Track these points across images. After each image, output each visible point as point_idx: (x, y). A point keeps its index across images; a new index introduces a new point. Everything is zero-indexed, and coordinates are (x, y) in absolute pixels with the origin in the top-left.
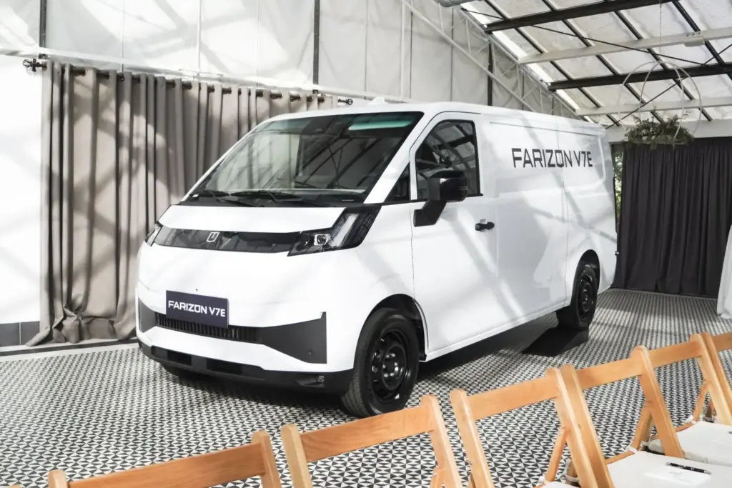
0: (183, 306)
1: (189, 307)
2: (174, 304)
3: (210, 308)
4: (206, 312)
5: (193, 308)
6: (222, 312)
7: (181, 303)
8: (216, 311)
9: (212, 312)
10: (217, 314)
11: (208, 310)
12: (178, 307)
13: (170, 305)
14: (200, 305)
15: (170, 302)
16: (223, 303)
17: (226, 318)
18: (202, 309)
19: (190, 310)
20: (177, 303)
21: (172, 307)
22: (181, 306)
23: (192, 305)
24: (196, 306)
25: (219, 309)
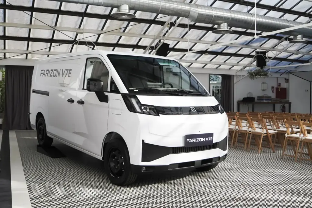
0: (194, 140)
1: (197, 140)
2: (189, 140)
3: (206, 138)
4: (204, 140)
5: (199, 140)
6: (211, 138)
7: (193, 139)
8: (209, 139)
9: (207, 140)
10: (209, 140)
11: (205, 139)
12: (191, 141)
13: (187, 141)
14: (202, 138)
15: (187, 140)
16: (211, 135)
17: (213, 141)
18: (203, 139)
19: (197, 141)
20: (191, 139)
21: (188, 142)
22: (193, 141)
23: (198, 139)
24: (200, 139)
25: (210, 138)
